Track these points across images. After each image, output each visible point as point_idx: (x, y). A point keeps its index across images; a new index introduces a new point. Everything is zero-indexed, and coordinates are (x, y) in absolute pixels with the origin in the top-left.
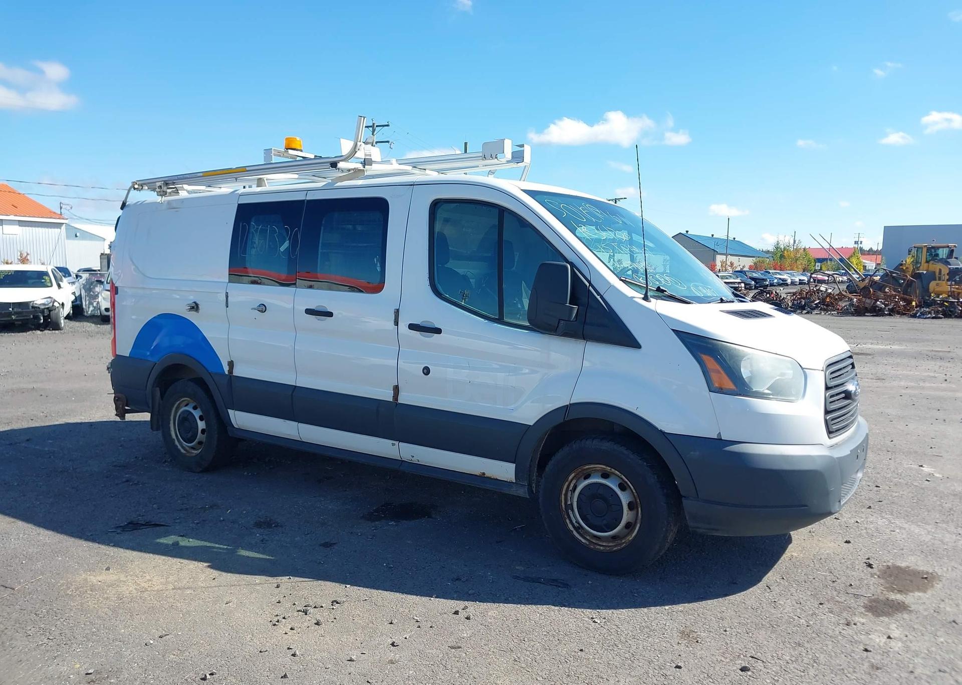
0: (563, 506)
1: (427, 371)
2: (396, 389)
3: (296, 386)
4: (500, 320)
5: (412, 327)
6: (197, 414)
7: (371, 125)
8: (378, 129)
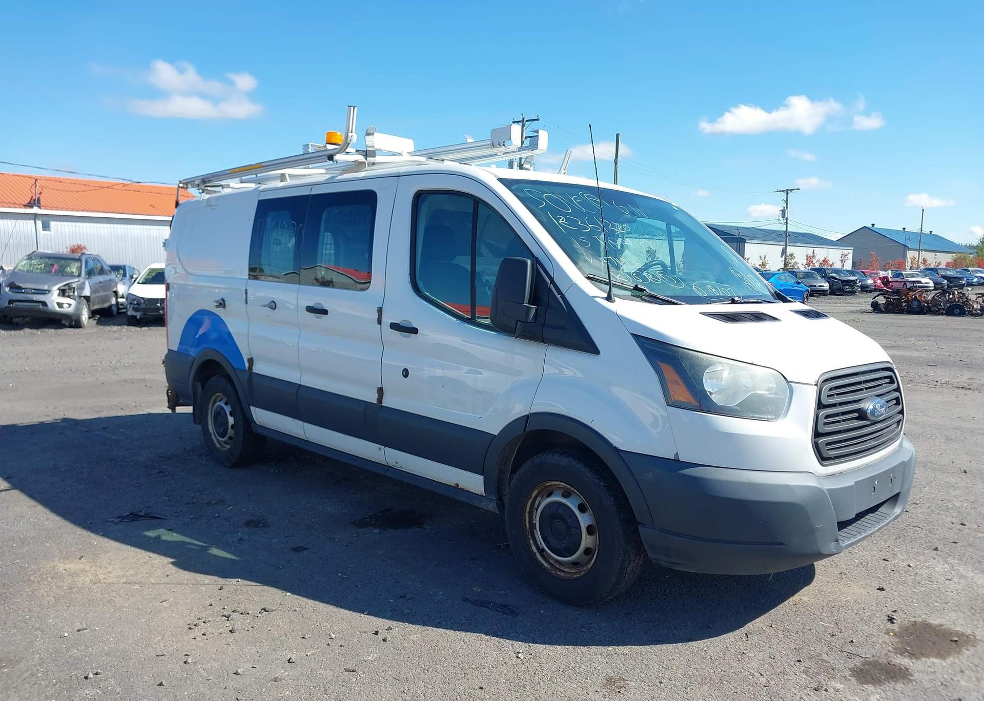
0: (528, 526)
1: (406, 373)
2: (380, 391)
3: (301, 385)
4: (472, 321)
5: (394, 326)
6: (228, 409)
7: (521, 120)
8: (527, 124)
